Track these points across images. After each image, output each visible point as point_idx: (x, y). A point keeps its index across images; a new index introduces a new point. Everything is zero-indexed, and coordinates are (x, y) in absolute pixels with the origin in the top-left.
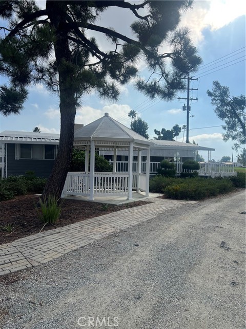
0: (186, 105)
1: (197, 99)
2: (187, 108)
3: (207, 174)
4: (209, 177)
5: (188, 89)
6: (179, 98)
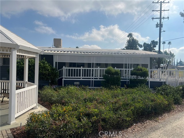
0: (159, 23)
1: (168, 18)
2: (160, 26)
3: (162, 80)
4: (164, 82)
5: (161, 10)
6: (153, 19)
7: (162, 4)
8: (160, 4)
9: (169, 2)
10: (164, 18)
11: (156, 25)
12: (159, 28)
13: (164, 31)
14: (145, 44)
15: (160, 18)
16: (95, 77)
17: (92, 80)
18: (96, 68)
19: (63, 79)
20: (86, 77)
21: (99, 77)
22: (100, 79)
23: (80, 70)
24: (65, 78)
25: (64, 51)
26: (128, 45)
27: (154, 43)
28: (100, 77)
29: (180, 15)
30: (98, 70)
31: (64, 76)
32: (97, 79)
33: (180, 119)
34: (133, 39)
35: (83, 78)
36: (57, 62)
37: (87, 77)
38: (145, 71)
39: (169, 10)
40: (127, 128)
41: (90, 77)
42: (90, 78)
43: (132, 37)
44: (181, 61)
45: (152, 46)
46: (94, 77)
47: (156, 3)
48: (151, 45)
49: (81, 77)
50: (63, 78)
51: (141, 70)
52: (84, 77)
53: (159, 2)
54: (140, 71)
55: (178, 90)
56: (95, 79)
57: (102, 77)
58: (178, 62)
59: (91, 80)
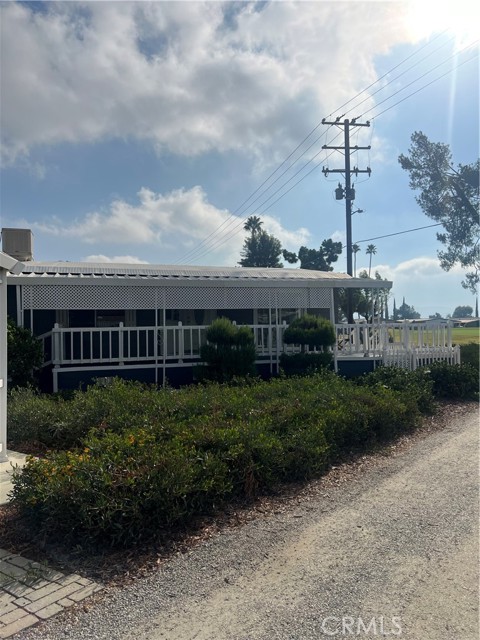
0: (343, 187)
1: (369, 171)
2: (346, 193)
3: (371, 356)
4: (377, 362)
5: (347, 148)
6: (326, 171)
7: (351, 127)
8: (343, 127)
9: (368, 124)
10: (356, 171)
11: (337, 191)
12: (344, 200)
13: (360, 211)
14: (303, 250)
15: (347, 171)
16: (170, 357)
17: (160, 366)
18: (170, 328)
19: (56, 371)
20: (139, 359)
21: (181, 355)
22: (185, 361)
23: (115, 334)
24: (62, 366)
25: (48, 273)
26: (249, 255)
27: (331, 249)
28: (188, 357)
29: (400, 165)
30: (177, 331)
31: (57, 359)
32: (176, 361)
33: (444, 445)
34: (264, 238)
35: (126, 363)
36: (32, 308)
37: (143, 359)
38: (326, 328)
39: (369, 148)
40: (318, 477)
41: (151, 358)
42: (153, 362)
43: (259, 229)
44: (404, 306)
45: (325, 258)
46: (165, 357)
47: (332, 124)
48: (321, 254)
49: (121, 358)
50: (53, 366)
51: (315, 325)
52: (130, 359)
53: (342, 121)
54: (312, 330)
55: (421, 378)
56: (168, 361)
57: (192, 356)
58: (398, 308)
59: (157, 366)
